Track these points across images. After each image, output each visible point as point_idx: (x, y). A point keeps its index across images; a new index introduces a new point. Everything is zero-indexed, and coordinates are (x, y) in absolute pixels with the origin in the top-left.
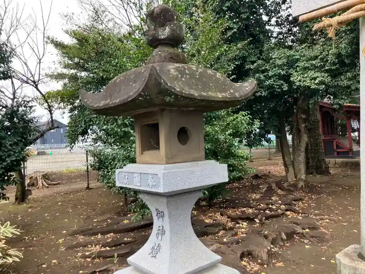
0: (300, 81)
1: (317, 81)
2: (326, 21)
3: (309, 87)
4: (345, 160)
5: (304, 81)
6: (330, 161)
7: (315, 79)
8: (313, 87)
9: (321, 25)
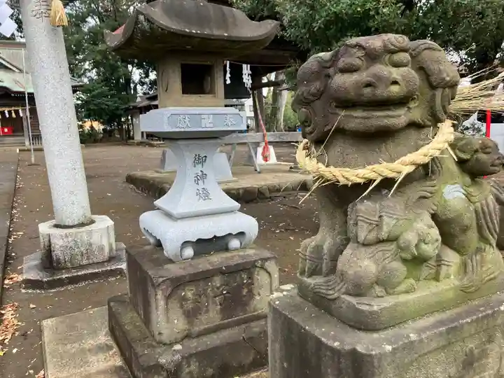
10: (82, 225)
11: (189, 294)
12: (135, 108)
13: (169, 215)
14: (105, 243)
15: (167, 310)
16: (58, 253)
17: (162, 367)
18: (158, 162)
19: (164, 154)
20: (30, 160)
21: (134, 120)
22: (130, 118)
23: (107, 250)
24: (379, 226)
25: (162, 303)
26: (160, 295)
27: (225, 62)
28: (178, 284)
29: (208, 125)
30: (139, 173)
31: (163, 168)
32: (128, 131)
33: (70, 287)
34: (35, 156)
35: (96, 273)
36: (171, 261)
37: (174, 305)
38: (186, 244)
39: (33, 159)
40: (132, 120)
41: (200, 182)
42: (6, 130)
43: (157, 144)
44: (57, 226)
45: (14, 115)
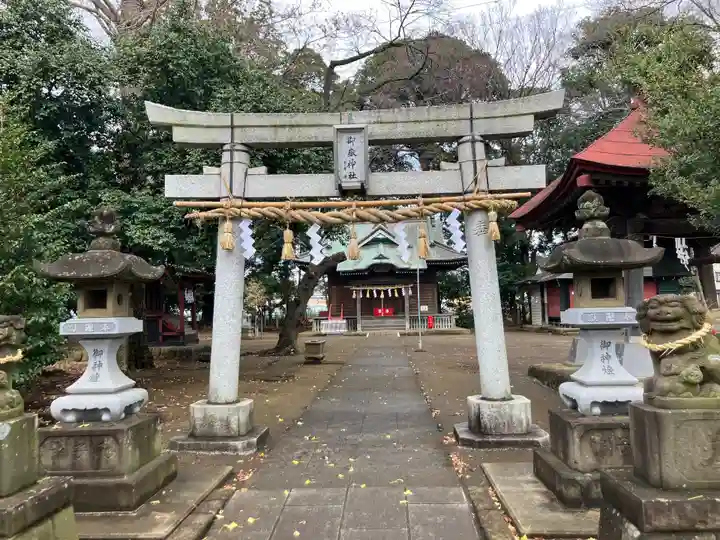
0: (139, 237)
1: (160, 242)
2: (195, 213)
3: (151, 247)
4: (175, 347)
5: (144, 239)
6: (154, 350)
7: (158, 238)
8: (156, 248)
9: (191, 215)
10: (504, 399)
11: (597, 438)
12: (534, 283)
13: (582, 384)
14: (523, 416)
15: (580, 448)
16: (485, 419)
17: (577, 482)
18: (567, 354)
19: (574, 344)
20: (418, 346)
21: (533, 298)
22: (526, 295)
23: (525, 424)
24: (670, 368)
25: (577, 440)
26: (576, 434)
27: (650, 237)
28: (589, 430)
29: (611, 320)
30: (543, 366)
31: (573, 361)
32: (524, 312)
33: (495, 450)
34: (423, 342)
35: (516, 442)
36: (583, 416)
37: (586, 446)
38: (595, 403)
39: (420, 345)
40: (529, 298)
41: (606, 361)
42: (387, 311)
43: (566, 331)
44: (483, 399)
45: (396, 295)
